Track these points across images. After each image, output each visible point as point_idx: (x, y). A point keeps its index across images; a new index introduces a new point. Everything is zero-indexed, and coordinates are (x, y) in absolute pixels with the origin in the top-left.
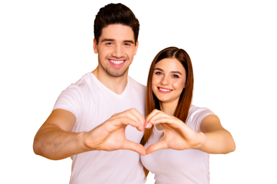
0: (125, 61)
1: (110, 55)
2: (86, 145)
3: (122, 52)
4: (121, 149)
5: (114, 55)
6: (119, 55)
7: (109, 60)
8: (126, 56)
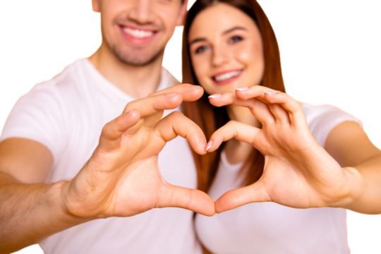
0: (155, 32)
1: (124, 16)
2: (68, 212)
3: (150, 11)
4: (155, 207)
5: (133, 16)
6: (143, 17)
7: (122, 26)
8: (158, 22)
